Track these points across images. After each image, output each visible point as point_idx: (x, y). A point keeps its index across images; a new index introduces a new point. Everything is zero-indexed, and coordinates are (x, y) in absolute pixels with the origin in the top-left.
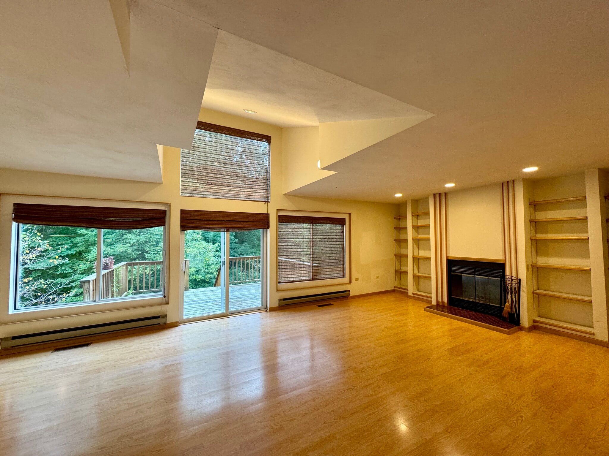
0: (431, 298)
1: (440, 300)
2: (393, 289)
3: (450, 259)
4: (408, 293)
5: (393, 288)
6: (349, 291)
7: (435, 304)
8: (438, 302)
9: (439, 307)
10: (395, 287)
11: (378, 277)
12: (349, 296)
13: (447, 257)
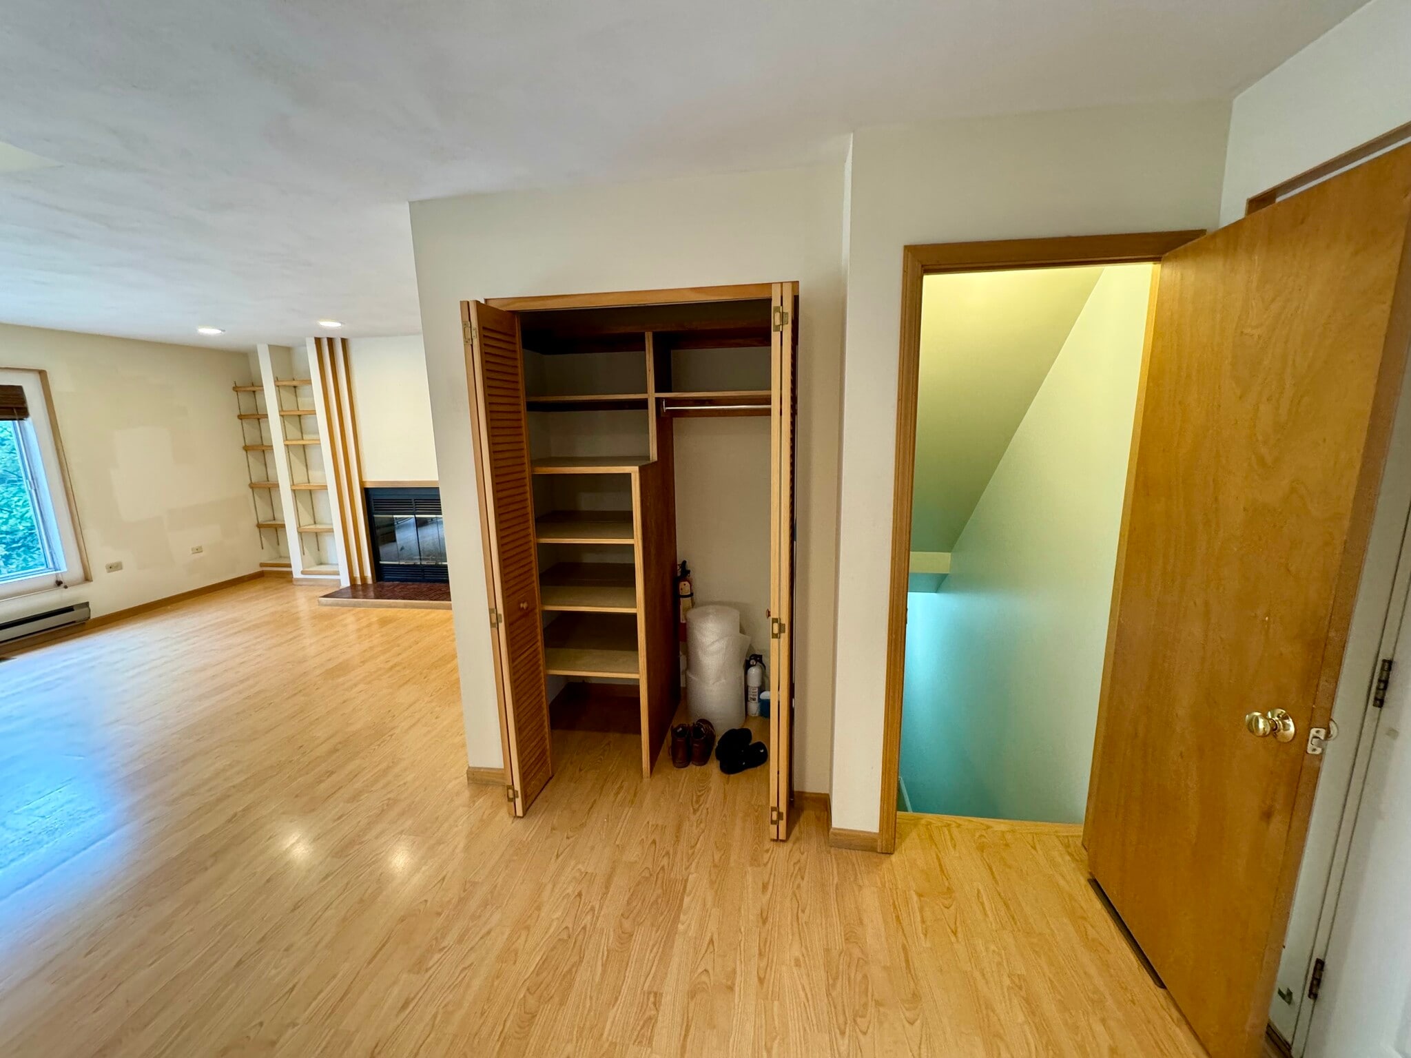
0: (337, 573)
1: (357, 574)
2: (256, 571)
3: (368, 486)
4: (291, 573)
5: (259, 569)
6: (87, 604)
7: (348, 584)
8: (352, 579)
9: (357, 589)
10: (262, 565)
11: (198, 550)
12: (89, 618)
13: (361, 482)
